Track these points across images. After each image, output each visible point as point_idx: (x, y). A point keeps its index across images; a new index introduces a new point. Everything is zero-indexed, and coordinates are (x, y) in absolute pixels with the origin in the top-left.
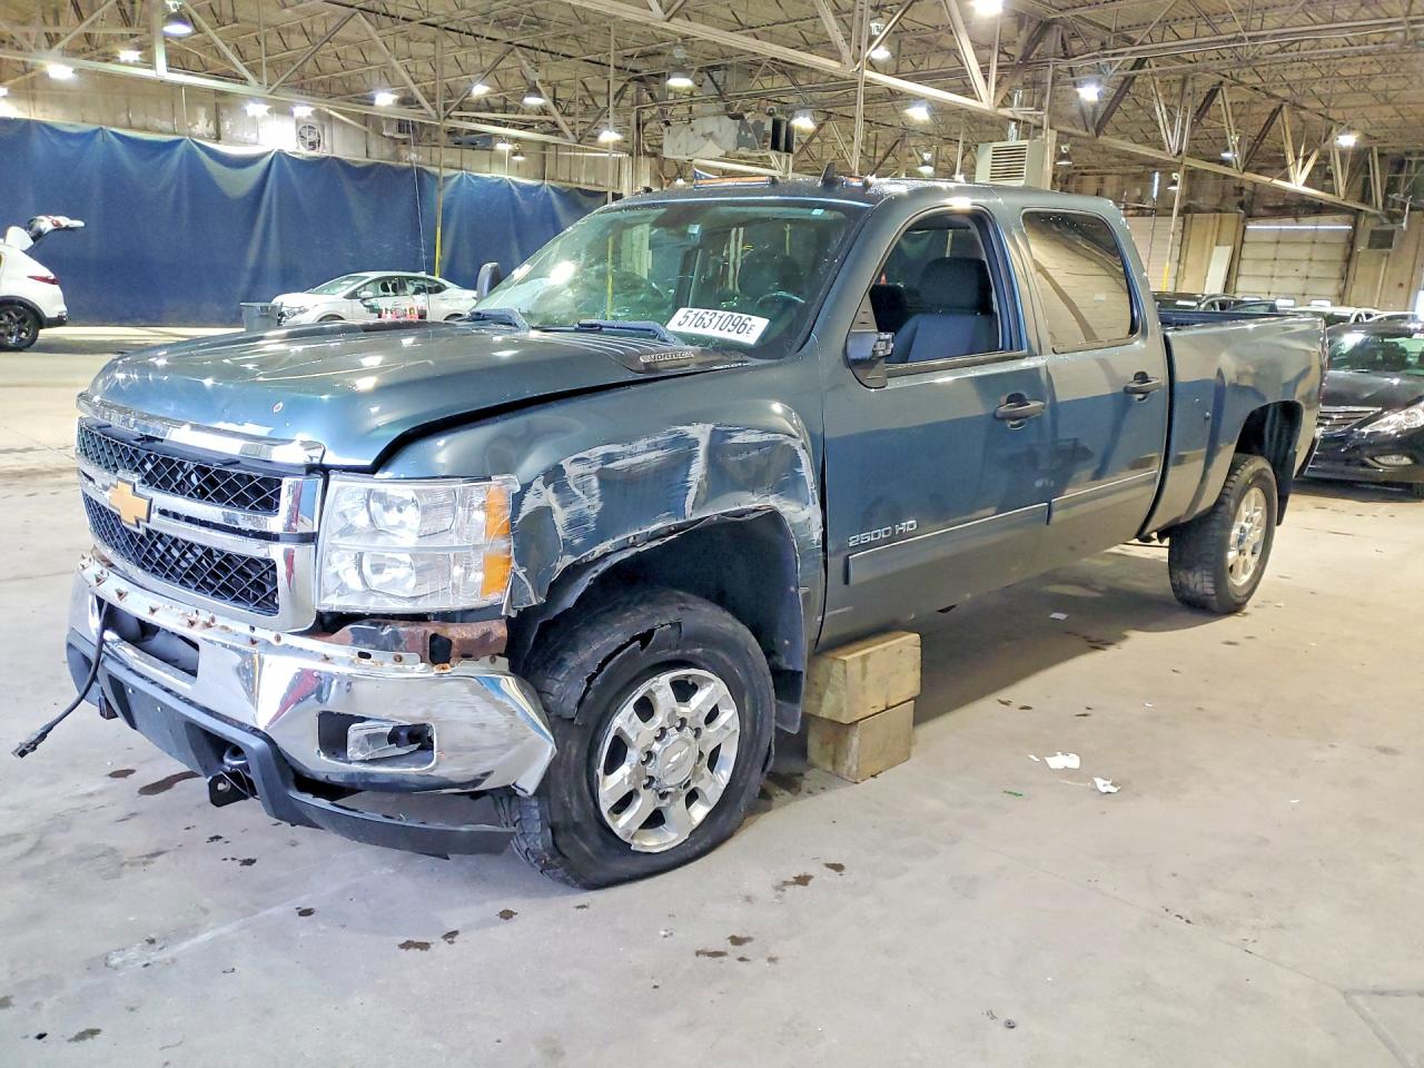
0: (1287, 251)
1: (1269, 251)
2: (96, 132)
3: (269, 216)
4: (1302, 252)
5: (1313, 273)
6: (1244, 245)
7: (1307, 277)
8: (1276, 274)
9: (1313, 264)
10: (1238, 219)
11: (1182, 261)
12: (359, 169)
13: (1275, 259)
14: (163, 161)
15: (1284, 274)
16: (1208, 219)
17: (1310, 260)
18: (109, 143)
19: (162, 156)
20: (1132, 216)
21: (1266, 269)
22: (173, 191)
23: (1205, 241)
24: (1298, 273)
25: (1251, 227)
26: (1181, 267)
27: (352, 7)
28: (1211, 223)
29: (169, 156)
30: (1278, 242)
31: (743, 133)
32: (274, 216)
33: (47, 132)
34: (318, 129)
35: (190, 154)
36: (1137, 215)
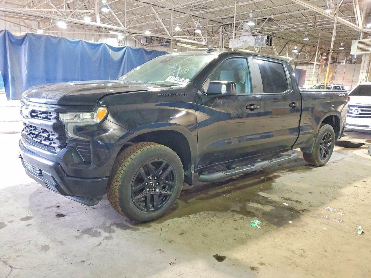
2: (79, 41)
3: (124, 65)
12: (149, 52)
14: (97, 50)
18: (83, 44)
19: (97, 49)
22: (99, 59)
27: (149, 4)
29: (99, 48)
31: (257, 40)
32: (126, 66)
33: (66, 41)
34: (123, 42)
35: (105, 47)
36: (350, 64)
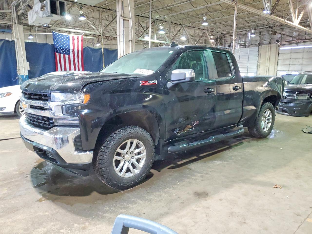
0: (294, 56)
1: (288, 56)
4: (300, 55)
5: (304, 63)
6: (280, 55)
7: (302, 64)
8: (291, 64)
9: (304, 59)
10: (277, 46)
11: (259, 62)
13: (290, 59)
15: (294, 63)
16: (267, 47)
17: (303, 58)
20: (242, 48)
21: (287, 62)
23: (266, 54)
24: (299, 63)
25: (281, 48)
26: (259, 63)
28: (268, 48)
30: (291, 53)
